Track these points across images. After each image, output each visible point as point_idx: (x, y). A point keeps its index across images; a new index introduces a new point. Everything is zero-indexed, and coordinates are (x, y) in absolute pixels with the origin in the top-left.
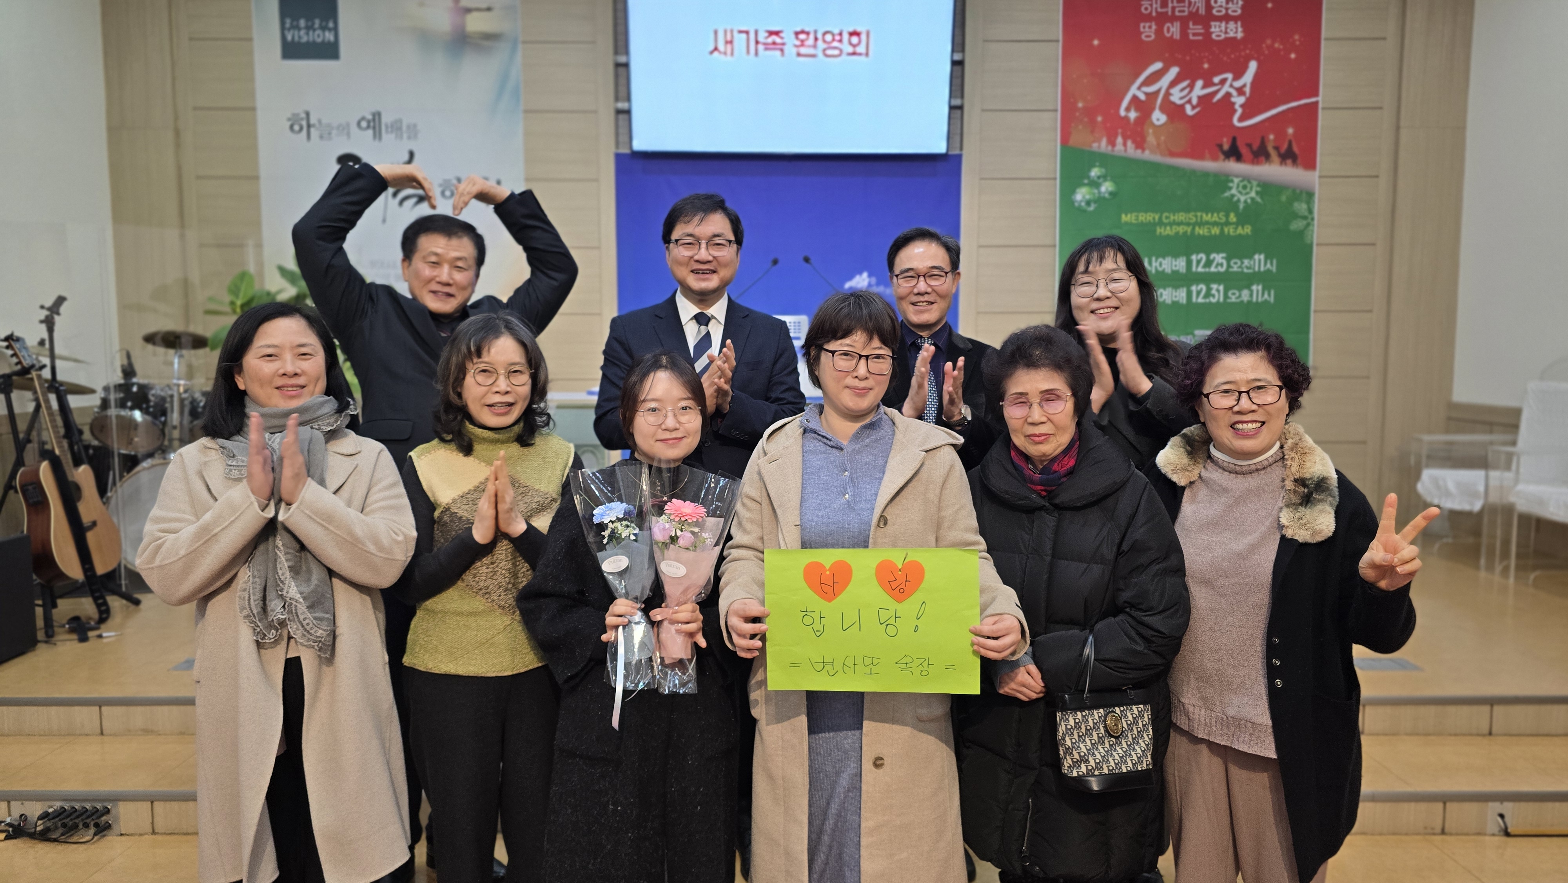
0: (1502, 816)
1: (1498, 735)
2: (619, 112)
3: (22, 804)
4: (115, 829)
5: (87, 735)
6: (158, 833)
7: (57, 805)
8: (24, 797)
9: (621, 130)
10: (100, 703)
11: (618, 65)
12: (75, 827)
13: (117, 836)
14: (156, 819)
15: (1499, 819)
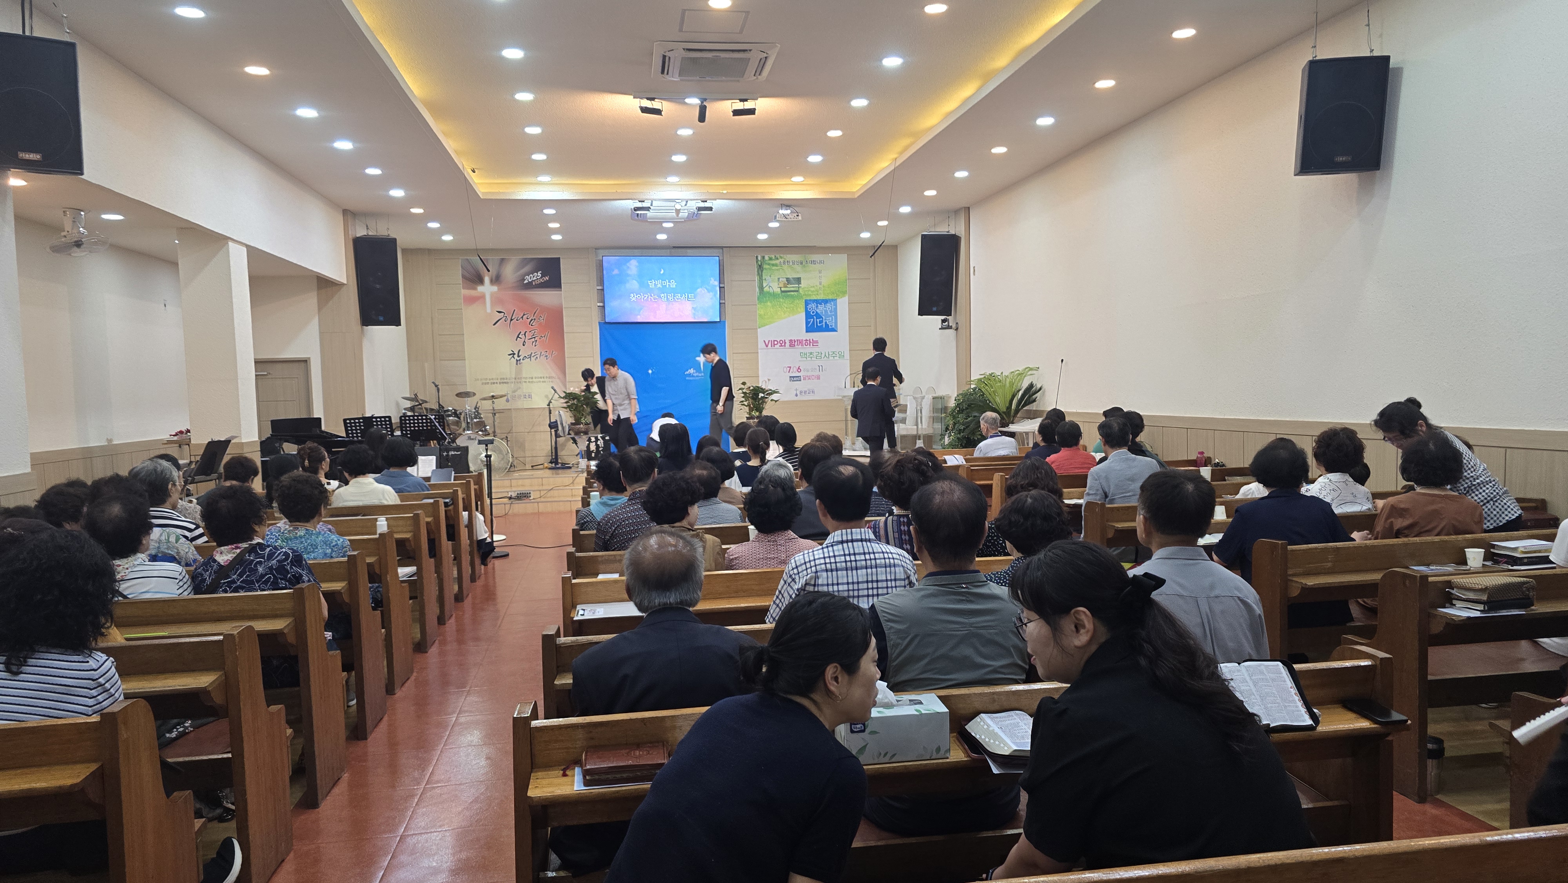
2: (602, 308)
9: (602, 314)
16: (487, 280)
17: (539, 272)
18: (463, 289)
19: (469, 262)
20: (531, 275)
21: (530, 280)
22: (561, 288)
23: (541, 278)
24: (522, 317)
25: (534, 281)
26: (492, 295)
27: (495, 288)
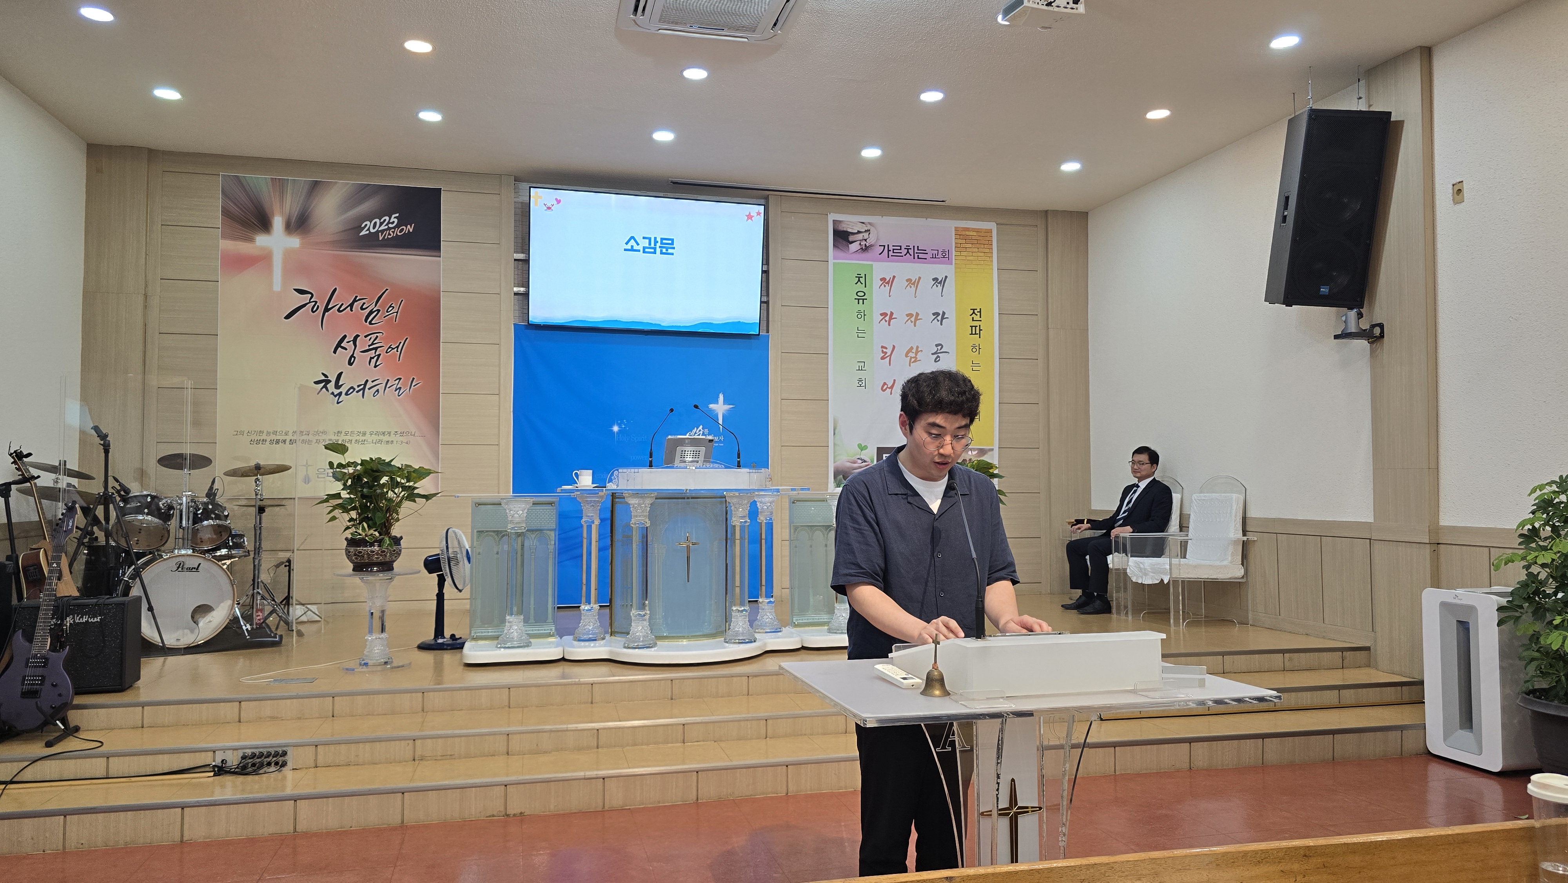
3: (224, 752)
4: (290, 765)
5: (231, 723)
6: (318, 767)
8: (220, 749)
9: (521, 308)
10: (238, 701)
11: (516, 260)
12: (261, 766)
13: (290, 770)
14: (319, 757)
16: (278, 222)
17: (394, 216)
18: (224, 236)
19: (240, 181)
20: (377, 220)
21: (372, 231)
22: (438, 248)
23: (397, 226)
24: (351, 305)
25: (382, 231)
26: (288, 254)
27: (294, 242)
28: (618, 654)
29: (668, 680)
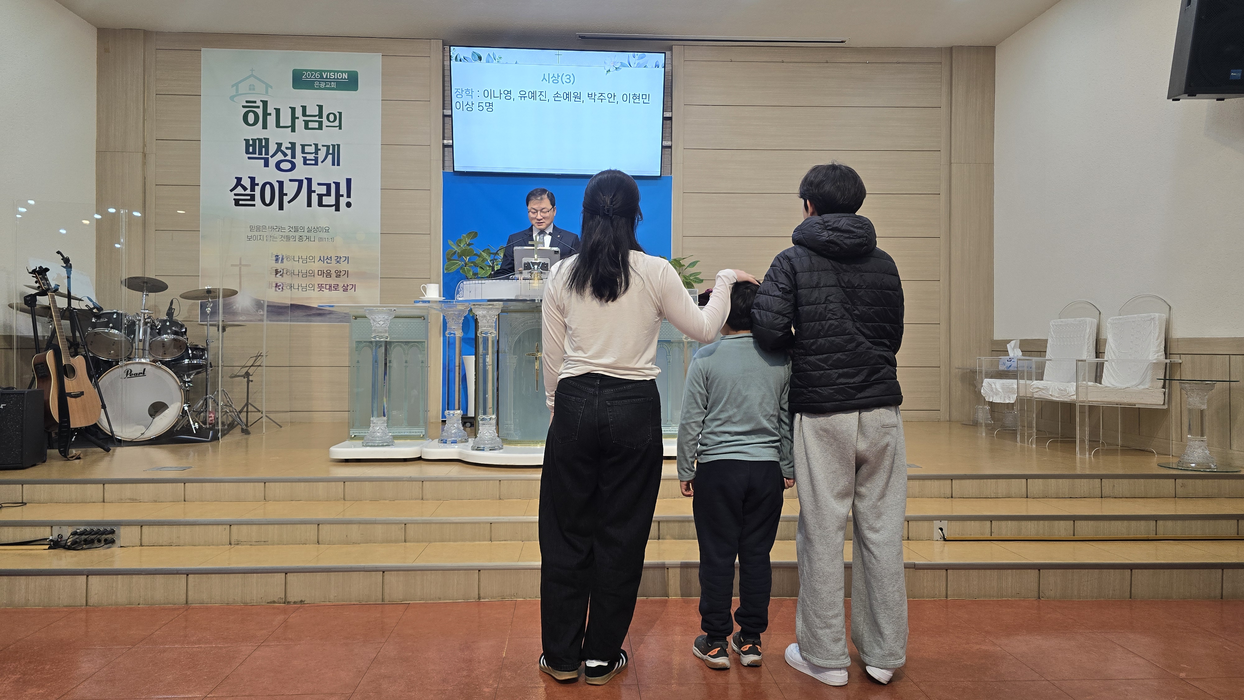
0: (941, 529)
1: (956, 498)
2: (445, 146)
3: (60, 528)
4: (118, 542)
5: (94, 502)
6: (144, 546)
7: (82, 528)
8: (61, 524)
9: (446, 158)
10: (104, 482)
11: (444, 116)
12: (92, 541)
13: (119, 547)
14: (144, 536)
15: (939, 530)
28: (468, 455)
29: (497, 480)
